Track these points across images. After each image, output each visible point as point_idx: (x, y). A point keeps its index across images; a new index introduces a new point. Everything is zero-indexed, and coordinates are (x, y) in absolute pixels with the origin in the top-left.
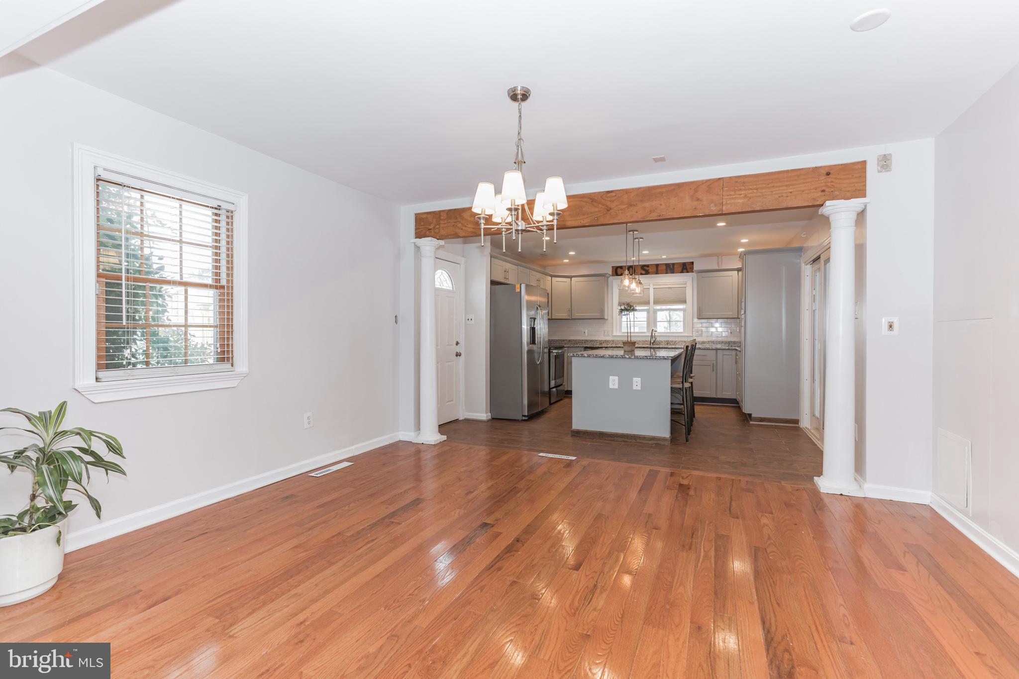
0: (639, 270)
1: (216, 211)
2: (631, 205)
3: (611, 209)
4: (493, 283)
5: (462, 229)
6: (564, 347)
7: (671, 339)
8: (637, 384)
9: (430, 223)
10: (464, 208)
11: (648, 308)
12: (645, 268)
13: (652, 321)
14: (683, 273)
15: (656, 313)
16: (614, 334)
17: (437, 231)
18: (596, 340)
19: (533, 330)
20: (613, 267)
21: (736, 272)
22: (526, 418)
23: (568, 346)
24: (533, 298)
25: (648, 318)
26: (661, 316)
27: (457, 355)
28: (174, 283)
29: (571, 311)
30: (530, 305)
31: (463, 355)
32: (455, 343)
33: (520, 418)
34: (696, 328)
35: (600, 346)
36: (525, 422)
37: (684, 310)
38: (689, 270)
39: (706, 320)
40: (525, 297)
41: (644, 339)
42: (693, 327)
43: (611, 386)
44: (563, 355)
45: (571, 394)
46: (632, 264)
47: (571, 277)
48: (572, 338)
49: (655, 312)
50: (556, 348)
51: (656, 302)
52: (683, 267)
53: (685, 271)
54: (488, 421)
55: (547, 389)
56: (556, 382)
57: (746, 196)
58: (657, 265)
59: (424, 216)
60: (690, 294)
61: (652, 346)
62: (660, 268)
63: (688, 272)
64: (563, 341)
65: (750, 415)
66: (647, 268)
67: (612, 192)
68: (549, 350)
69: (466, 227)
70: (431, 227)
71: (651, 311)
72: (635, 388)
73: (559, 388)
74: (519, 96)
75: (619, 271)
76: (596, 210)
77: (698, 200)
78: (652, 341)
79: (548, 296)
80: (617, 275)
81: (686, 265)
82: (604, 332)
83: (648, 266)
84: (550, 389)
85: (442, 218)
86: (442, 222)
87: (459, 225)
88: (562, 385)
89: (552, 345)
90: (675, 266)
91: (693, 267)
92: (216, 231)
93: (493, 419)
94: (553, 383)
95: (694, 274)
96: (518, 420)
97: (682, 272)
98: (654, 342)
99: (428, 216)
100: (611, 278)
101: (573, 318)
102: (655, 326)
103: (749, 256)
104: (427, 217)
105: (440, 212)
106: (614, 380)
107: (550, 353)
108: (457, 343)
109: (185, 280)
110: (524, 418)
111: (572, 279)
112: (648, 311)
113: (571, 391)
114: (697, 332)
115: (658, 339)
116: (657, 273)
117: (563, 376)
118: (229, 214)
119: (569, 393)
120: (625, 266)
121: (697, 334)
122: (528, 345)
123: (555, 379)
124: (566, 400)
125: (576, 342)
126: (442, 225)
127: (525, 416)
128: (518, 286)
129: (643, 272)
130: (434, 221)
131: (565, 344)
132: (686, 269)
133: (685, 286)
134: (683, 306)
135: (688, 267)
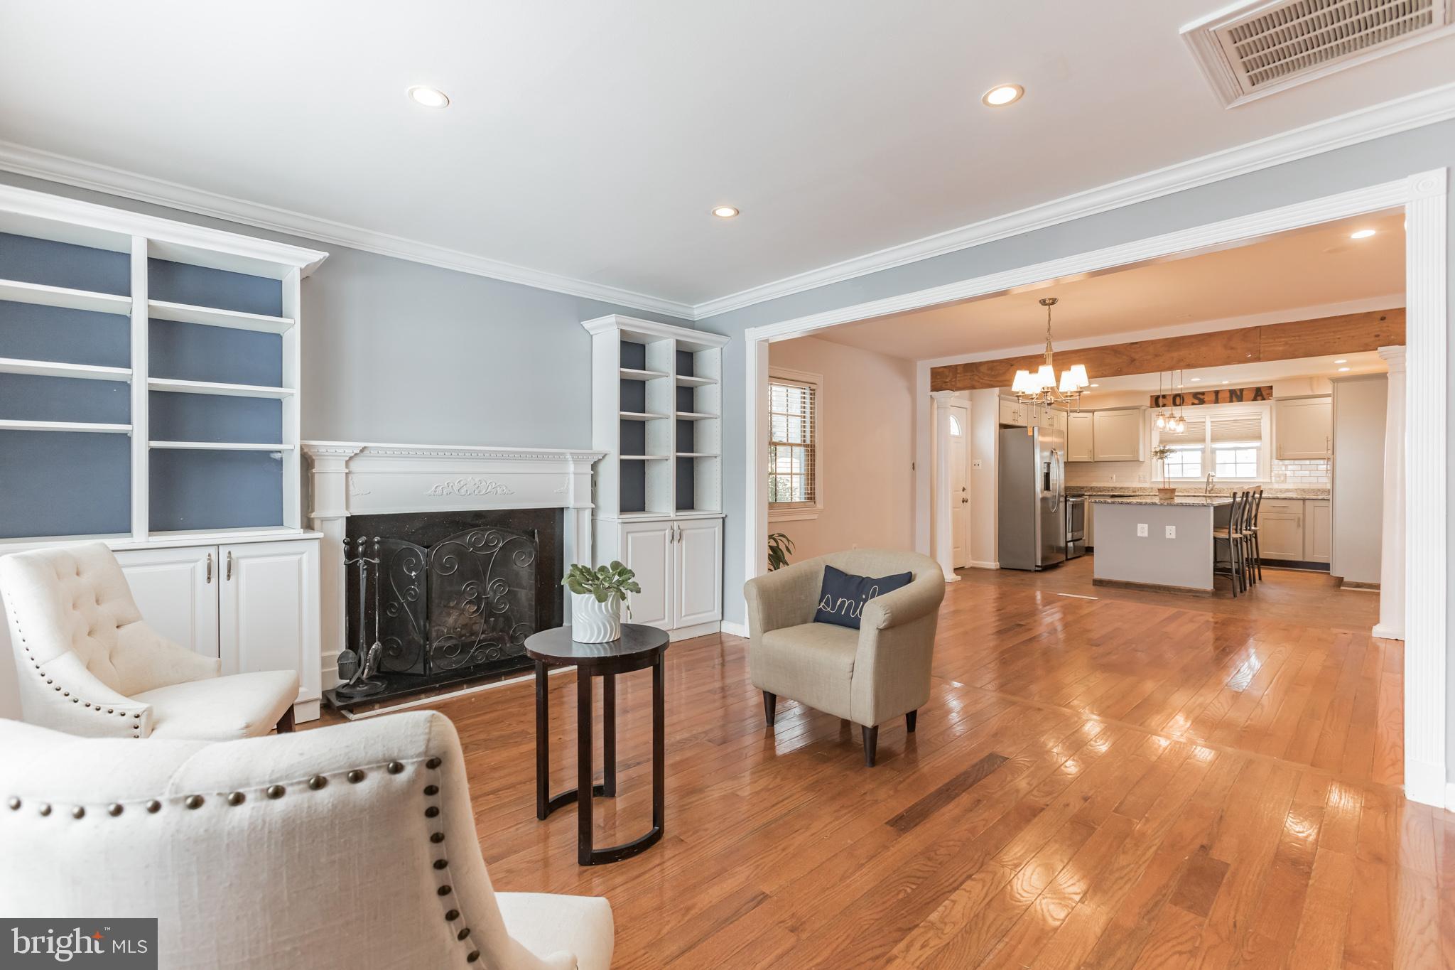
0: (1190, 399)
1: (803, 391)
2: (1156, 356)
3: (1134, 360)
4: (1003, 427)
5: (979, 382)
6: (1084, 495)
8: (1171, 531)
9: (947, 377)
10: (981, 362)
11: (1203, 446)
12: (1198, 396)
13: (1208, 463)
15: (1215, 453)
16: (1153, 480)
17: (953, 383)
18: (1128, 488)
19: (1047, 476)
20: (1151, 396)
22: (1040, 569)
23: (1089, 494)
24: (1047, 439)
25: (1203, 459)
26: (1221, 457)
27: (963, 502)
28: (784, 444)
29: (1093, 452)
30: (1044, 447)
31: (969, 501)
32: (962, 489)
33: (1033, 568)
34: (1276, 472)
35: (1133, 494)
36: (1039, 573)
37: (1258, 449)
38: (1265, 397)
39: (1292, 462)
40: (1039, 438)
41: (1194, 485)
42: (1271, 471)
43: (1139, 534)
44: (1083, 505)
45: (1093, 552)
46: (1180, 392)
47: (1093, 411)
48: (1094, 484)
49: (1213, 451)
50: (1073, 496)
51: (1214, 439)
52: (1257, 393)
53: (1259, 398)
54: (997, 570)
55: (1062, 544)
56: (1072, 536)
57: (1286, 343)
58: (1217, 393)
59: (941, 370)
60: (1266, 427)
61: (1208, 494)
62: (1220, 396)
63: (1263, 399)
64: (1083, 488)
65: (1341, 579)
66: (1201, 397)
67: (1136, 343)
68: (1066, 497)
69: (983, 379)
70: (947, 380)
71: (1208, 451)
72: (1168, 536)
73: (1076, 543)
74: (1049, 303)
75: (1161, 401)
76: (1120, 361)
77: (1232, 348)
78: (1208, 489)
79: (1065, 435)
80: (1157, 405)
81: (1261, 391)
82: (1140, 477)
83: (1203, 394)
84: (1067, 542)
85: (959, 371)
86: (958, 375)
87: (976, 378)
88: (1081, 539)
89: (1069, 492)
90: (1244, 393)
91: (1272, 392)
92: (803, 400)
93: (1002, 568)
94: (1069, 536)
95: (1272, 402)
96: (1030, 571)
97: (1255, 399)
98: (1212, 489)
99: (945, 370)
100: (1149, 411)
101: (1096, 460)
102: (1214, 469)
103: (1339, 384)
104: (943, 372)
105: (957, 366)
106: (1143, 528)
107: (1066, 501)
108: (964, 490)
109: (790, 441)
110: (1037, 569)
111: (1095, 413)
112: (1203, 451)
113: (1093, 548)
114: (1279, 477)
115: (1217, 486)
116: (1217, 401)
117: (1083, 529)
118: (812, 392)
119: (1090, 550)
120: (1170, 395)
121: (1278, 479)
122: (1042, 492)
123: (1072, 531)
124: (1086, 558)
125: (1100, 489)
126: (958, 379)
127: (1037, 566)
128: (1030, 430)
129: (1196, 402)
130: (951, 374)
131: (1085, 491)
132: (1262, 395)
133: (1260, 417)
134: (1256, 444)
135: (1264, 393)
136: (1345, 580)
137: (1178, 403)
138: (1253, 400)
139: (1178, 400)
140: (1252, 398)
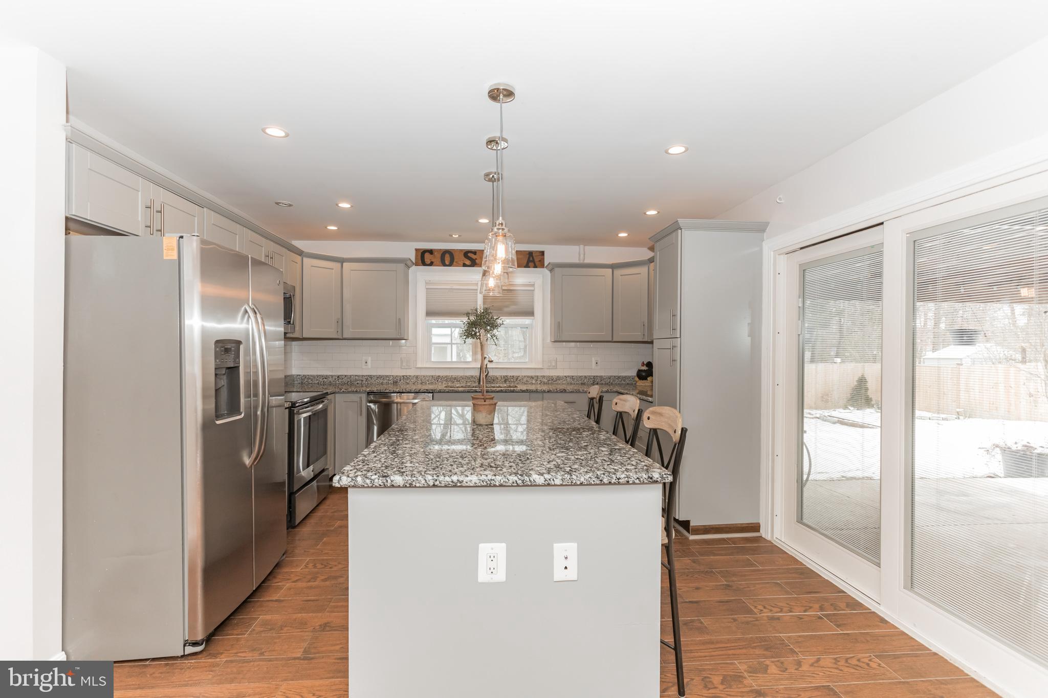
0: (460, 258)
7: (510, 374)
12: (469, 254)
14: (529, 267)
16: (419, 365)
18: (387, 376)
20: (416, 250)
21: (610, 270)
29: (341, 323)
35: (396, 387)
37: (529, 327)
38: (537, 264)
39: (565, 343)
41: (469, 373)
42: (543, 354)
43: (483, 576)
46: (449, 248)
47: (342, 261)
48: (342, 372)
52: (529, 258)
53: (531, 264)
60: (541, 302)
63: (535, 267)
66: (473, 256)
72: (559, 574)
75: (427, 258)
80: (424, 264)
81: (532, 256)
82: (402, 362)
91: (544, 259)
95: (546, 271)
97: (527, 266)
100: (414, 267)
101: (345, 336)
111: (345, 264)
114: (552, 362)
120: (438, 251)
121: (551, 365)
125: (351, 379)
129: (468, 262)
132: (533, 261)
133: (532, 288)
134: (526, 321)
135: (536, 260)
136: (692, 524)
137: (447, 263)
138: (525, 267)
139: (447, 259)
140: (525, 265)
